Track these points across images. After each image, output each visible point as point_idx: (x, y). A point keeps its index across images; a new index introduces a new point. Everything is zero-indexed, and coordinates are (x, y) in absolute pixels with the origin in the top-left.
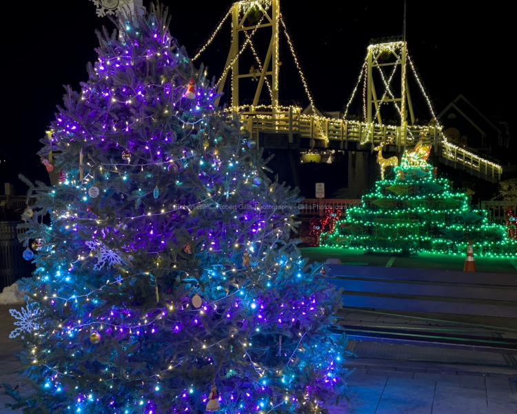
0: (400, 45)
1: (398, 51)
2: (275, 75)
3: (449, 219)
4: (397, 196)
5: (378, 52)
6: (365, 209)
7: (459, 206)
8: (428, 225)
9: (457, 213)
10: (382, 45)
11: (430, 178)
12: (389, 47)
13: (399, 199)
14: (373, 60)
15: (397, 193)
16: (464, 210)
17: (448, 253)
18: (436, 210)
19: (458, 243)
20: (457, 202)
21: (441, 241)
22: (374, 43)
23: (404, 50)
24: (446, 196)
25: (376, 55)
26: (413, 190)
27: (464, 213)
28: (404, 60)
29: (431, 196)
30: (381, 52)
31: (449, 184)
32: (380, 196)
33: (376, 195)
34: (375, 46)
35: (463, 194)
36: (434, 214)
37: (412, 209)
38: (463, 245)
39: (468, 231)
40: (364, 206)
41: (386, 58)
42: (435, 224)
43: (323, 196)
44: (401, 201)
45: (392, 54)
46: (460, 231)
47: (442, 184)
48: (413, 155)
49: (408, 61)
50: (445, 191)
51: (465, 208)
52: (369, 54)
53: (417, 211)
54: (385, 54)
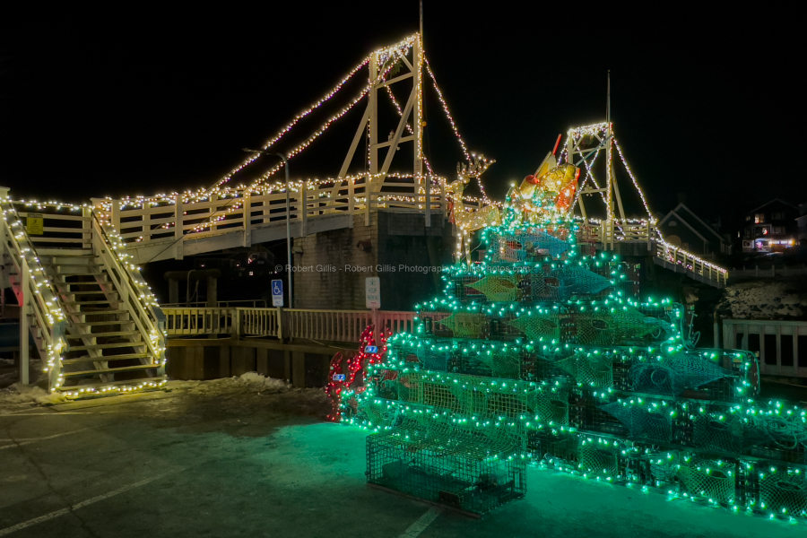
0: (604, 127)
1: (601, 134)
2: (418, 139)
3: (625, 376)
4: (488, 304)
5: (579, 137)
6: (422, 337)
7: (657, 337)
8: (568, 389)
9: (649, 357)
10: (583, 127)
11: (572, 254)
12: (592, 129)
13: (495, 311)
14: (574, 145)
15: (489, 296)
16: (671, 349)
17: (623, 483)
18: (589, 348)
19: (655, 455)
20: (649, 325)
21: (603, 441)
22: (575, 127)
23: (609, 132)
24: (615, 304)
25: (577, 140)
26: (529, 291)
27: (669, 360)
28: (609, 145)
29: (574, 307)
30: (582, 136)
31: (623, 270)
32: (454, 305)
33: (443, 302)
34: (575, 131)
35: (667, 301)
36: (583, 357)
37: (525, 341)
38: (671, 463)
39: (687, 419)
40: (419, 329)
41: (589, 143)
42: (587, 390)
43: (378, 305)
44: (499, 320)
45: (595, 138)
46: (660, 416)
47: (604, 270)
48: (528, 193)
49: (614, 145)
50: (610, 289)
51: (674, 345)
52: (568, 140)
53: (537, 347)
54: (587, 138)
